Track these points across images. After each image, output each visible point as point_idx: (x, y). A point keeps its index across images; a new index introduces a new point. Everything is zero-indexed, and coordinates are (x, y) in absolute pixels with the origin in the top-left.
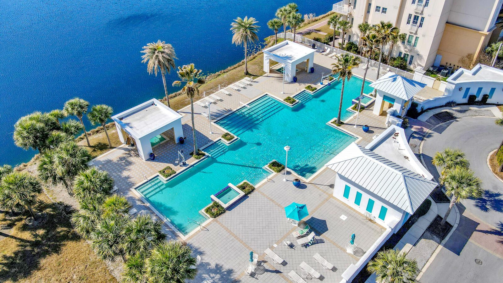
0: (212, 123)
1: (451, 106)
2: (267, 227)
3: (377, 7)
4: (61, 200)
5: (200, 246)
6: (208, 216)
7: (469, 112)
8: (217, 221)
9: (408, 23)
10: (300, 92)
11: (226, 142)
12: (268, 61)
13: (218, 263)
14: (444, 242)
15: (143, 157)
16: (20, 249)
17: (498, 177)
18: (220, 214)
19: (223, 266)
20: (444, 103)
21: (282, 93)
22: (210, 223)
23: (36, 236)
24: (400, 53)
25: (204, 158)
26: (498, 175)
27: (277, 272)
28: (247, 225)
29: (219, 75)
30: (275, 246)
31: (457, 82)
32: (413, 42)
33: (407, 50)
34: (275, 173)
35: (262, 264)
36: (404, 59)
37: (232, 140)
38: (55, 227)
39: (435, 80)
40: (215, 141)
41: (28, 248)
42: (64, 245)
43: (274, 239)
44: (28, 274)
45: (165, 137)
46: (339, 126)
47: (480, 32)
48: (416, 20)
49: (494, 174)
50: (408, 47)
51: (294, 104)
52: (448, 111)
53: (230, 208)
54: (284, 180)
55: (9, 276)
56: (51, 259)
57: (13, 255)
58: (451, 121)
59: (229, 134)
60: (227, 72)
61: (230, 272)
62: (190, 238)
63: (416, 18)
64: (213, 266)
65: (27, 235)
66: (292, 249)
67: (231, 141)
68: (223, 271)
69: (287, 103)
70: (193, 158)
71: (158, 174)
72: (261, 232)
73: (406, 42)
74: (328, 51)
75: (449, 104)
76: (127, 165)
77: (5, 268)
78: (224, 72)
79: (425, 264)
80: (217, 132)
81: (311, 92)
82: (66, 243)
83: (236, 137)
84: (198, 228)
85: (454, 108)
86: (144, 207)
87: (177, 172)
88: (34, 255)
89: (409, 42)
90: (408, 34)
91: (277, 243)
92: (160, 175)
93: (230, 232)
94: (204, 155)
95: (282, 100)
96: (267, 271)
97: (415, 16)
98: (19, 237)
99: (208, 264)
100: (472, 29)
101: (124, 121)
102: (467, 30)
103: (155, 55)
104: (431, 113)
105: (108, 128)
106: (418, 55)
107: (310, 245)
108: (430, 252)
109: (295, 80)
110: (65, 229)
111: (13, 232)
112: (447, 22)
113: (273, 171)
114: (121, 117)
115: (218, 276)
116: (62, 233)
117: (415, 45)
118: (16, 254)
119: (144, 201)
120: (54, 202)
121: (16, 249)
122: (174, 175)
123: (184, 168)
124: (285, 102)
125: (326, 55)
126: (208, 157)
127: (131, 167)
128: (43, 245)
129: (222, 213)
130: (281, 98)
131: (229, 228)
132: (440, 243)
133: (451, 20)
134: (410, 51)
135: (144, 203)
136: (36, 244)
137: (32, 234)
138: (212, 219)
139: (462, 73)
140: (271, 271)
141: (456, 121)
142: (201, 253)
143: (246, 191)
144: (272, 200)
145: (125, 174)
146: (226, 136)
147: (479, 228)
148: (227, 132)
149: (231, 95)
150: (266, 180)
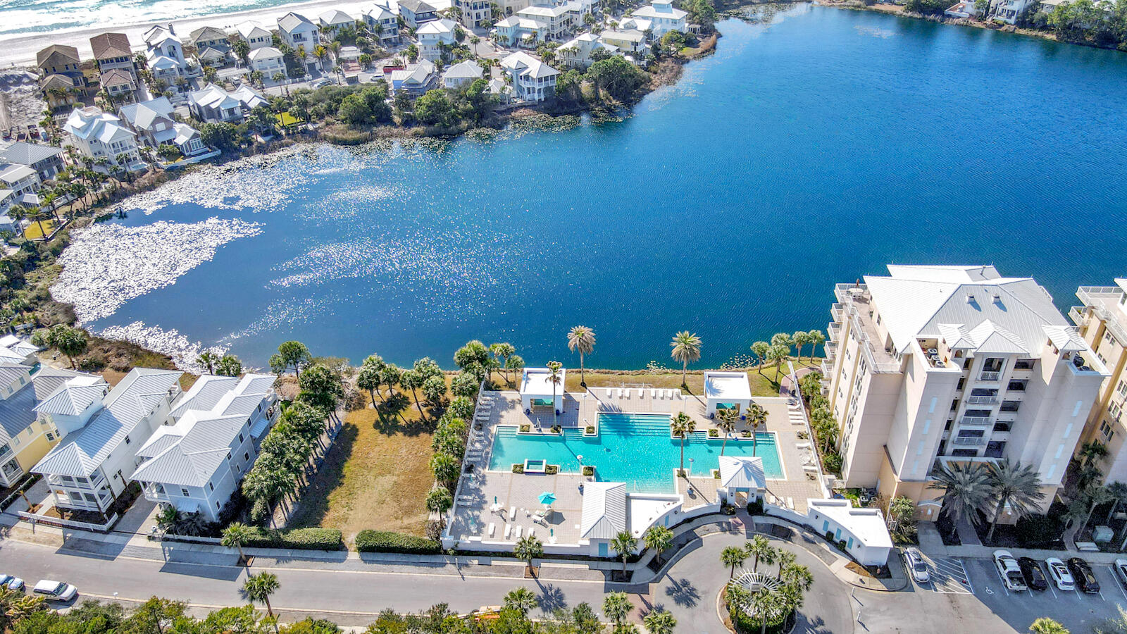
0: (597, 412)
5: (488, 481)
6: (511, 469)
7: (814, 545)
8: (512, 475)
11: (584, 433)
13: (485, 494)
14: (609, 583)
19: (485, 498)
20: (802, 522)
22: (507, 473)
23: (431, 419)
25: (557, 435)
27: (504, 520)
28: (523, 489)
29: (666, 373)
30: (521, 509)
31: (815, 508)
34: (581, 474)
35: (504, 511)
40: (579, 427)
41: (422, 423)
43: (526, 506)
47: (894, 475)
52: (795, 530)
53: (527, 473)
55: (404, 431)
57: (414, 422)
58: (779, 539)
59: (593, 429)
61: (485, 502)
62: (489, 473)
64: (481, 493)
67: (589, 434)
68: (483, 499)
70: (549, 429)
71: (519, 426)
72: (525, 498)
76: (511, 408)
77: (406, 426)
80: (590, 421)
81: (709, 437)
84: (500, 472)
85: (802, 531)
86: (489, 440)
87: (531, 432)
88: (421, 428)
91: (525, 508)
92: (519, 428)
93: (510, 485)
94: (559, 432)
96: (501, 516)
99: (481, 491)
100: (893, 467)
101: (529, 375)
107: (538, 522)
108: (592, 578)
109: (712, 417)
111: (424, 409)
112: (884, 446)
113: (582, 472)
114: (531, 372)
115: (479, 500)
118: (416, 422)
119: (493, 436)
121: (418, 420)
122: (528, 433)
123: (537, 433)
126: (560, 435)
128: (428, 426)
129: (519, 473)
131: (513, 483)
132: (606, 581)
133: (888, 446)
135: (491, 439)
136: (426, 423)
138: (511, 472)
139: (845, 505)
140: (503, 518)
141: (785, 542)
142: (485, 484)
143: (549, 471)
144: (555, 487)
145: (503, 413)
146: (590, 429)
147: (644, 596)
148: (595, 426)
149: (642, 398)
150: (571, 474)
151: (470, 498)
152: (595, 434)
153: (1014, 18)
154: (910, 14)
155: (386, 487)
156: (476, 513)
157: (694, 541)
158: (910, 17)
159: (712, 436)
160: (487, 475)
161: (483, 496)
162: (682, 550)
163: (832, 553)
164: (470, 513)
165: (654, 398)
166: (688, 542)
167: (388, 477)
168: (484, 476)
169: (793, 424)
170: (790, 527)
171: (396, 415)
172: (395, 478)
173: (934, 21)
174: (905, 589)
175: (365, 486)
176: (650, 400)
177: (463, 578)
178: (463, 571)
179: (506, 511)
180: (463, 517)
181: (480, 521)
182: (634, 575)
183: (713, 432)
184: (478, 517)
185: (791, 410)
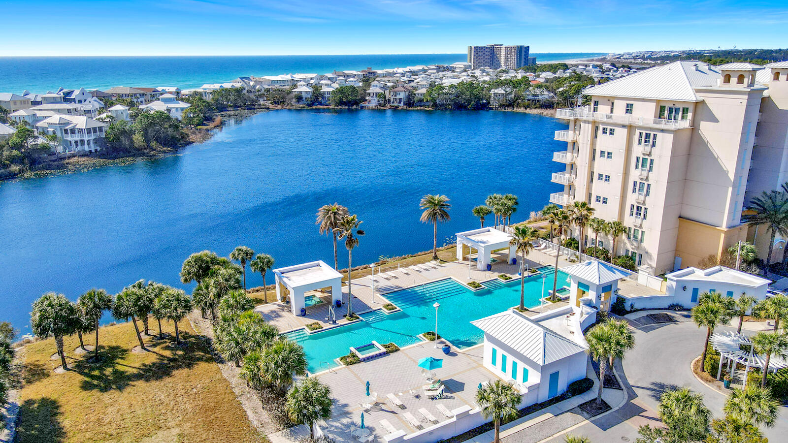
1: (675, 310)
2: (398, 380)
3: (597, 197)
4: (205, 334)
6: (342, 363)
8: (349, 368)
9: (631, 215)
10: (490, 279)
11: (386, 312)
12: (462, 245)
13: (335, 398)
14: (593, 419)
15: (294, 312)
16: (158, 361)
17: (697, 377)
18: (354, 363)
19: (340, 401)
20: (666, 305)
21: (469, 278)
22: (341, 369)
23: (175, 355)
24: (627, 251)
25: (358, 321)
26: (698, 376)
27: (393, 412)
30: (401, 394)
31: (681, 279)
32: (639, 237)
33: (633, 247)
34: (427, 341)
35: (380, 405)
36: (632, 258)
37: (393, 310)
38: (194, 351)
39: (662, 281)
40: (374, 309)
41: (165, 362)
42: (197, 364)
44: (159, 378)
45: (323, 301)
46: (522, 312)
47: (717, 228)
48: (639, 211)
50: (635, 243)
51: (478, 289)
52: (669, 314)
53: (367, 359)
54: (435, 347)
55: (143, 378)
56: (182, 372)
57: (151, 365)
58: (667, 323)
59: (392, 305)
60: (415, 256)
61: (346, 405)
63: (639, 208)
65: (168, 353)
66: (417, 399)
67: (391, 311)
68: (339, 404)
69: (470, 287)
70: (345, 319)
71: (305, 327)
72: (391, 383)
73: (632, 236)
74: (543, 247)
75: (672, 307)
76: (276, 317)
77: (141, 372)
78: (411, 257)
79: (560, 431)
80: (380, 302)
81: (502, 281)
82: (199, 363)
83: (398, 309)
84: (328, 371)
85: (677, 312)
87: (324, 328)
88: (169, 367)
89: (635, 237)
90: (633, 228)
91: (404, 392)
92: (306, 328)
94: (358, 318)
95: (466, 284)
96: (383, 410)
97: (638, 207)
98: (160, 353)
100: (708, 224)
101: (284, 275)
102: (705, 226)
103: (328, 215)
104: (644, 314)
105: (269, 289)
106: (647, 253)
107: (438, 398)
108: (573, 423)
109: (489, 268)
110: (202, 354)
111: (156, 349)
112: (680, 217)
113: (426, 339)
114: (283, 272)
116: (198, 356)
117: (641, 241)
118: (154, 364)
120: (198, 334)
122: (320, 330)
123: (333, 326)
124: (468, 286)
125: (539, 250)
126: (362, 320)
127: (280, 319)
128: (179, 361)
129: (356, 363)
130: (464, 282)
131: (359, 375)
132: (587, 418)
133: (685, 214)
134: (638, 248)
136: (174, 360)
138: (344, 366)
139: (693, 272)
141: (675, 324)
143: (391, 349)
144: (414, 361)
146: (388, 306)
147: (644, 414)
148: (390, 303)
149: (409, 275)
150: (415, 345)
153: (402, 103)
154: (340, 107)
156: (345, 421)
158: (340, 109)
164: (335, 424)
172: (176, 431)
173: (356, 109)
179: (384, 404)
180: (332, 432)
183: (505, 277)
184: (353, 423)
185: (541, 250)
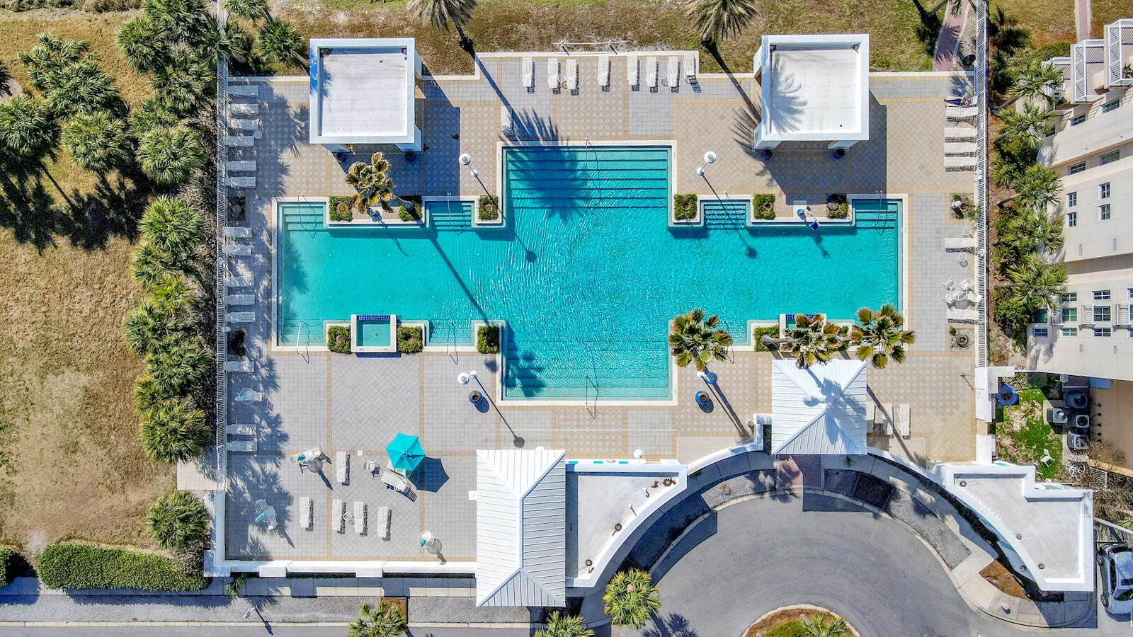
0: (500, 144)
2: (375, 422)
5: (282, 376)
6: (327, 340)
7: (932, 521)
8: (329, 359)
11: (475, 218)
13: (281, 415)
18: (340, 352)
19: (282, 425)
21: (699, 170)
22: (320, 353)
23: (122, 186)
27: (329, 484)
28: (356, 397)
30: (360, 453)
34: (474, 349)
35: (325, 460)
37: (489, 222)
40: (463, 198)
43: (366, 444)
49: (748, 630)
51: (681, 221)
53: (359, 355)
54: (473, 373)
59: (496, 203)
61: (284, 437)
62: (279, 353)
64: (273, 414)
66: (372, 475)
68: (279, 429)
71: (327, 200)
72: (363, 422)
76: (301, 139)
80: (486, 178)
84: (302, 348)
85: (921, 492)
86: (266, 252)
87: (354, 221)
91: (366, 452)
92: (328, 205)
93: (329, 388)
94: (417, 217)
95: (675, 191)
96: (321, 473)
99: (271, 407)
108: (508, 619)
113: (476, 343)
115: (268, 431)
119: (274, 237)
121: (93, 191)
122: (346, 223)
123: (371, 221)
124: (673, 201)
129: (343, 353)
130: (675, 188)
131: (334, 382)
132: (531, 622)
135: (271, 245)
137: (119, 179)
138: (326, 349)
140: (324, 477)
141: (876, 516)
142: (275, 386)
143: (404, 346)
144: (422, 390)
145: (286, 157)
146: (488, 203)
148: (499, 194)
149: (606, 88)
150: (451, 349)
151: (249, 431)
152: (499, 220)
155: (71, 403)
156: (270, 467)
157: (701, 519)
159: (761, 217)
160: (276, 359)
161: (275, 422)
162: (675, 543)
163: (964, 540)
164: (256, 466)
165: (636, 88)
166: (689, 522)
167: (69, 375)
168: (270, 364)
169: (949, 169)
170: (892, 479)
171: (38, 175)
172: (84, 379)
174: (1081, 623)
175: (27, 402)
176: (625, 97)
177: (269, 628)
178: (267, 612)
179: (329, 461)
180: (245, 479)
181: (280, 489)
182: (584, 602)
183: (764, 203)
184: (275, 476)
185: (955, 120)
